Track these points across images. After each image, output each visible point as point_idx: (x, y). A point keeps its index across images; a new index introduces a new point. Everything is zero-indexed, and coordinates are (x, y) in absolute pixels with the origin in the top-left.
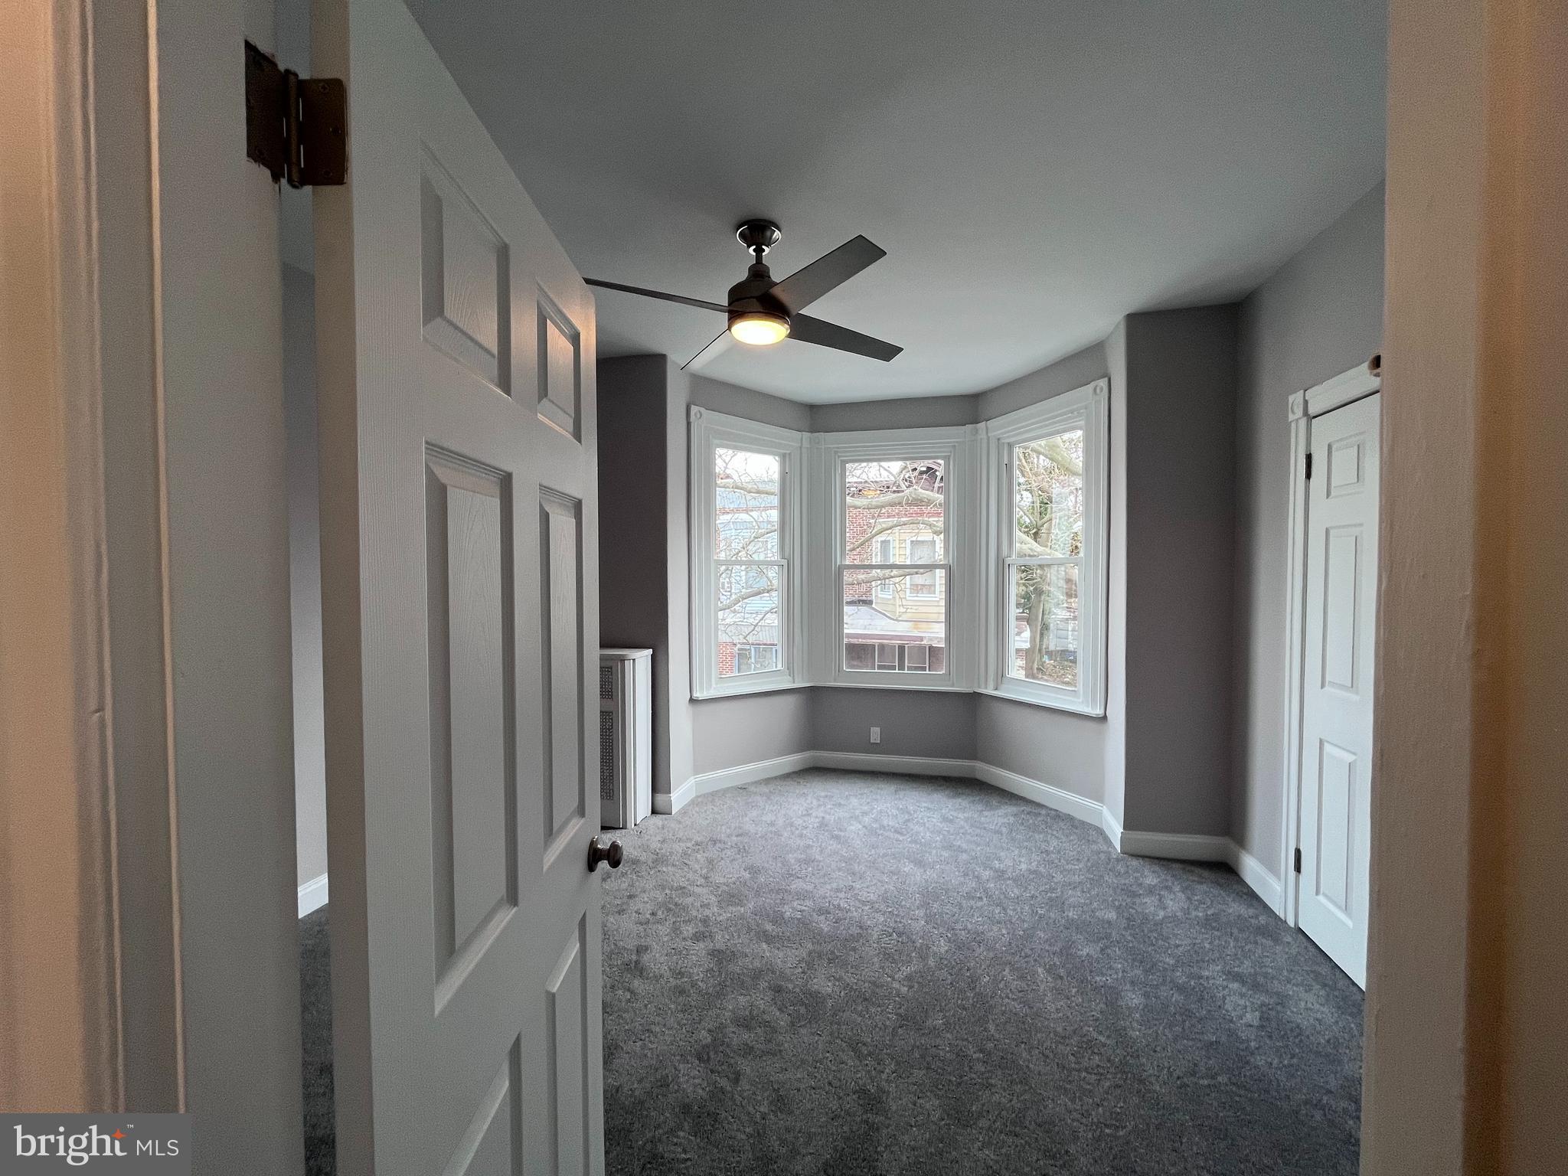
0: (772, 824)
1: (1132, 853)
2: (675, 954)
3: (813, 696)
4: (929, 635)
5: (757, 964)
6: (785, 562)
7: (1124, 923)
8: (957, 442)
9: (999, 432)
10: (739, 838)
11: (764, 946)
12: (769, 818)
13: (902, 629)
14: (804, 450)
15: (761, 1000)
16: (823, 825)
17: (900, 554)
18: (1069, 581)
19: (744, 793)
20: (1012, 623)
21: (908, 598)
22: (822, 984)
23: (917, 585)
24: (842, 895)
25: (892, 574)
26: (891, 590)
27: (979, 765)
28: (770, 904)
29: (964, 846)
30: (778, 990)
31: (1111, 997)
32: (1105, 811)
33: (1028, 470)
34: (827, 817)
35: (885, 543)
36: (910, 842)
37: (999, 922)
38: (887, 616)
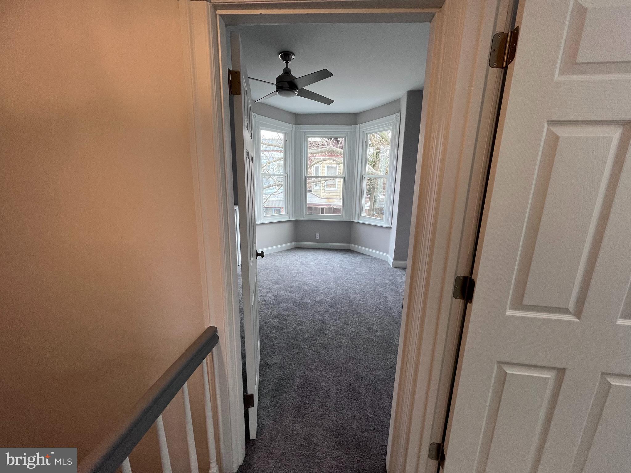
0: (285, 264)
1: (395, 267)
2: (262, 296)
3: (296, 223)
4: (333, 204)
5: (287, 297)
6: (286, 175)
7: (390, 283)
8: (349, 132)
9: (363, 129)
10: (275, 268)
11: (289, 293)
12: (284, 262)
13: (323, 202)
14: (293, 132)
15: (291, 305)
16: (302, 263)
17: (323, 172)
18: (384, 184)
19: (274, 255)
20: (364, 200)
21: (325, 190)
22: (307, 300)
23: (329, 184)
24: (311, 280)
25: (321, 180)
26: (319, 186)
27: (351, 245)
28: (288, 284)
29: (346, 267)
30: (295, 302)
31: (385, 299)
32: (389, 256)
33: (373, 139)
34: (303, 261)
35: (317, 167)
36: (330, 267)
37: (356, 284)
38: (317, 197)
